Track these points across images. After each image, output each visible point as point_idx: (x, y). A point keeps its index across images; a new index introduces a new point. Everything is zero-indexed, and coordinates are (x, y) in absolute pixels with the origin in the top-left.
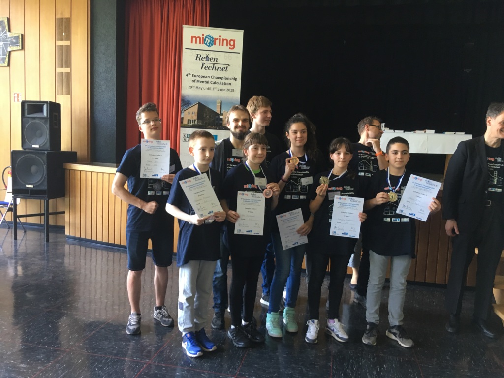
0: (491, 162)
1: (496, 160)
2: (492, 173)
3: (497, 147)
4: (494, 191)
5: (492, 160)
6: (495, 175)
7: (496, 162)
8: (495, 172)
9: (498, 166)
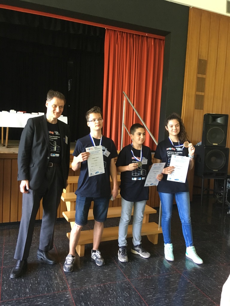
0: (51, 135)
1: (55, 133)
2: (52, 142)
3: (55, 123)
4: (54, 156)
5: (53, 133)
6: (55, 144)
7: (55, 135)
8: (55, 142)
9: (56, 138)
